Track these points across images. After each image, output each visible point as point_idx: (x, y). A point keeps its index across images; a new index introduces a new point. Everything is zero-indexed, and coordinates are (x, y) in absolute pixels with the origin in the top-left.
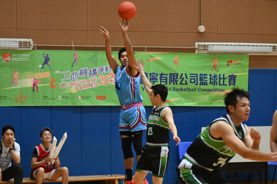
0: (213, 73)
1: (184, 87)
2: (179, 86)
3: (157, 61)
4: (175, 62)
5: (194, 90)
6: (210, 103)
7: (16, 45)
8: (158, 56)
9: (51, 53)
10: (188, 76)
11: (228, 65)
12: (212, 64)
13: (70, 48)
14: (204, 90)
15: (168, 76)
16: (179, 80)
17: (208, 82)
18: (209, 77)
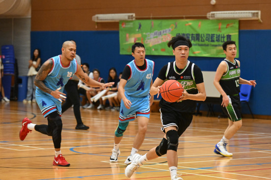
0: (218, 33)
1: (203, 43)
2: (200, 43)
3: (190, 26)
4: (199, 26)
5: (208, 45)
6: (217, 55)
7: (126, 18)
8: (191, 22)
9: (143, 22)
10: (205, 35)
11: (227, 28)
12: (218, 27)
13: (149, 19)
14: (213, 45)
15: (195, 36)
16: (200, 39)
17: (215, 40)
18: (215, 36)
